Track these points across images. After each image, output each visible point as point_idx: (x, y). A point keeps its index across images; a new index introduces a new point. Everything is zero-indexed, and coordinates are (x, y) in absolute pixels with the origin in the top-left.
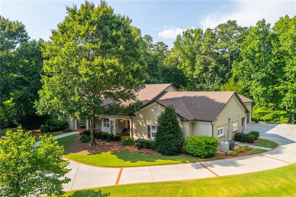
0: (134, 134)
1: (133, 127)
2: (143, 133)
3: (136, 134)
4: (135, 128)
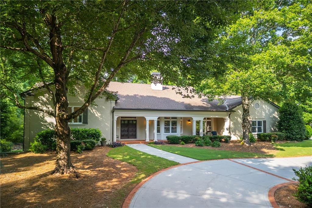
0: (232, 134)
3: (234, 133)
4: (233, 126)
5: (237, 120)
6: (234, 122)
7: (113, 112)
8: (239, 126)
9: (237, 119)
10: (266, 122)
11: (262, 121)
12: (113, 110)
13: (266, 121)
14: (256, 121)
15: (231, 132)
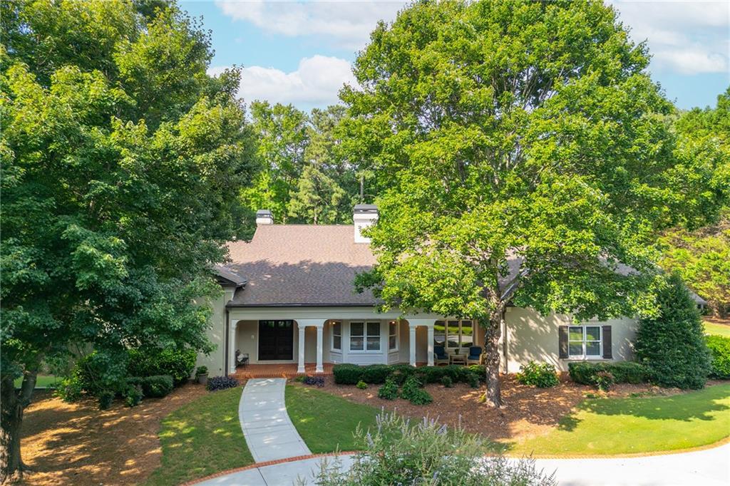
0: (512, 358)
1: (509, 338)
2: (542, 350)
3: (517, 356)
4: (514, 339)
5: (526, 324)
6: (518, 331)
7: (227, 313)
8: (532, 338)
9: (527, 321)
10: (610, 330)
11: (599, 328)
12: (229, 309)
13: (610, 327)
14: (582, 328)
15: (509, 353)
